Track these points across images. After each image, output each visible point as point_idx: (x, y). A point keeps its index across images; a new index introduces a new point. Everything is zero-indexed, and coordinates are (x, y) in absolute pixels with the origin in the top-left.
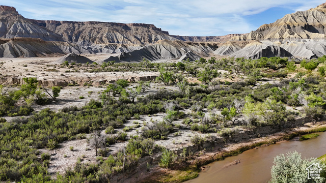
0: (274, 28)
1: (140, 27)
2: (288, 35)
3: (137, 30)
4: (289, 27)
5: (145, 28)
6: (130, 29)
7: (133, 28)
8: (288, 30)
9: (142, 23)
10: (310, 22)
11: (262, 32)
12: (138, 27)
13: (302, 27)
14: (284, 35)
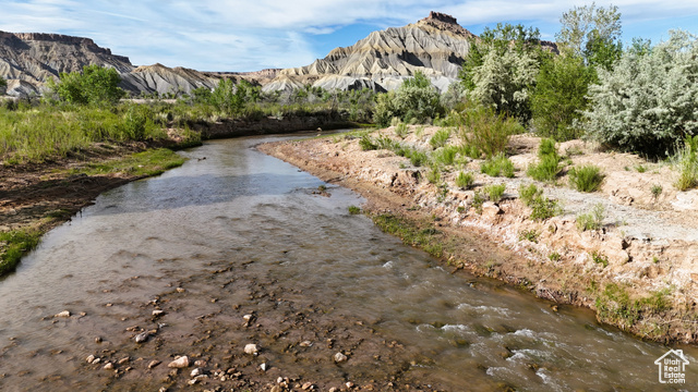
0: (354, 56)
1: (55, 44)
2: (379, 69)
3: (47, 49)
4: (379, 55)
5: (68, 47)
6: (29, 48)
7: (36, 44)
8: (377, 59)
9: (60, 34)
10: (410, 49)
11: (336, 62)
12: (49, 43)
13: (399, 56)
14: (373, 68)
